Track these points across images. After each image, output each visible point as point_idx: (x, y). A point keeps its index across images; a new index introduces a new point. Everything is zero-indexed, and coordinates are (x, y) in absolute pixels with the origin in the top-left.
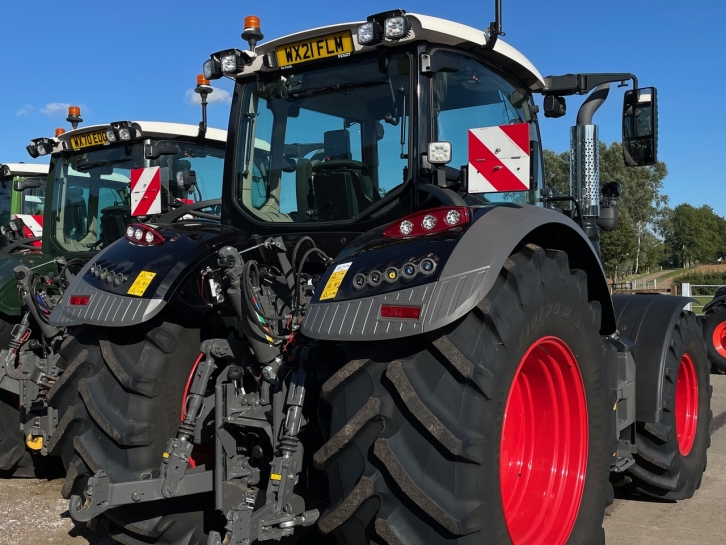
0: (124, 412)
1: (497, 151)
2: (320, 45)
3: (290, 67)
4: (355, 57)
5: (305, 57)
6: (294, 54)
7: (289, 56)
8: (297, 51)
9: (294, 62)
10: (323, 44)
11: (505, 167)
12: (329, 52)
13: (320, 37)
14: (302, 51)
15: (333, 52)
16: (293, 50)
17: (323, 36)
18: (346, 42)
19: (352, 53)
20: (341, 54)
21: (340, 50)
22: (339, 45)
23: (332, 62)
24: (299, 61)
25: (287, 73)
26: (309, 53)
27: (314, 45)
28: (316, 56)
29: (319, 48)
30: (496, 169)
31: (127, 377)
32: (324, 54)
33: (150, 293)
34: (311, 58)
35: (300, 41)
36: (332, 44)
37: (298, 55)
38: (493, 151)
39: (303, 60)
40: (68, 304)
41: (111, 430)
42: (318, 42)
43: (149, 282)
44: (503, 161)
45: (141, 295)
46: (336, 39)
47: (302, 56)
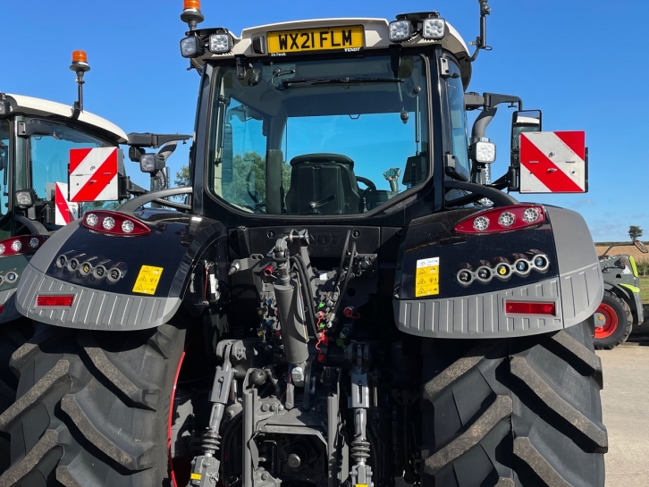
0: (129, 431)
1: (551, 154)
2: (324, 36)
3: (284, 54)
4: (366, 53)
5: (303, 46)
6: (290, 42)
7: (283, 44)
8: (294, 40)
9: (289, 50)
10: (328, 36)
11: (559, 170)
12: (333, 45)
13: (325, 29)
14: (300, 40)
15: (339, 45)
16: (289, 37)
17: (329, 28)
18: (356, 36)
19: (362, 48)
20: (348, 48)
21: (347, 44)
22: (347, 39)
23: (337, 55)
24: (295, 49)
25: (279, 60)
26: (309, 43)
27: (317, 36)
28: (317, 47)
29: (322, 39)
30: (550, 172)
31: (137, 389)
32: (327, 45)
33: (162, 290)
34: (311, 49)
35: (299, 30)
36: (338, 37)
37: (294, 43)
38: (547, 155)
39: (300, 49)
40: (36, 305)
41: (119, 454)
42: (321, 34)
43: (158, 278)
44: (557, 164)
45: (153, 293)
46: (344, 32)
47: (300, 46)
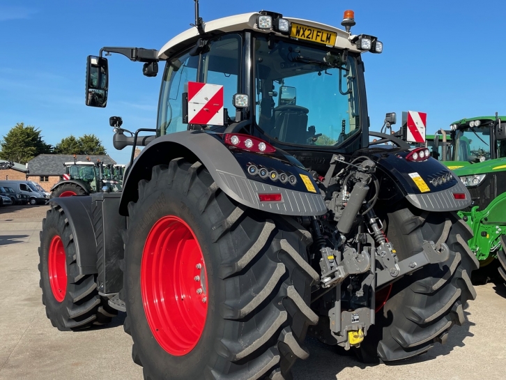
2: (319, 34)
3: (297, 39)
4: (334, 50)
5: (307, 37)
6: (301, 32)
7: (298, 32)
8: (304, 31)
9: (300, 37)
12: (321, 40)
13: (320, 30)
14: (307, 33)
15: (324, 41)
16: (302, 29)
17: (322, 30)
18: (332, 38)
19: (333, 47)
20: (328, 45)
21: (328, 42)
22: (328, 39)
23: (322, 47)
24: (303, 38)
25: (294, 42)
26: (310, 36)
27: (315, 33)
28: (314, 40)
29: (317, 35)
32: (319, 40)
34: (311, 40)
35: (308, 26)
36: (325, 36)
37: (303, 34)
39: (305, 39)
42: (318, 32)
46: (328, 34)
47: (306, 36)
